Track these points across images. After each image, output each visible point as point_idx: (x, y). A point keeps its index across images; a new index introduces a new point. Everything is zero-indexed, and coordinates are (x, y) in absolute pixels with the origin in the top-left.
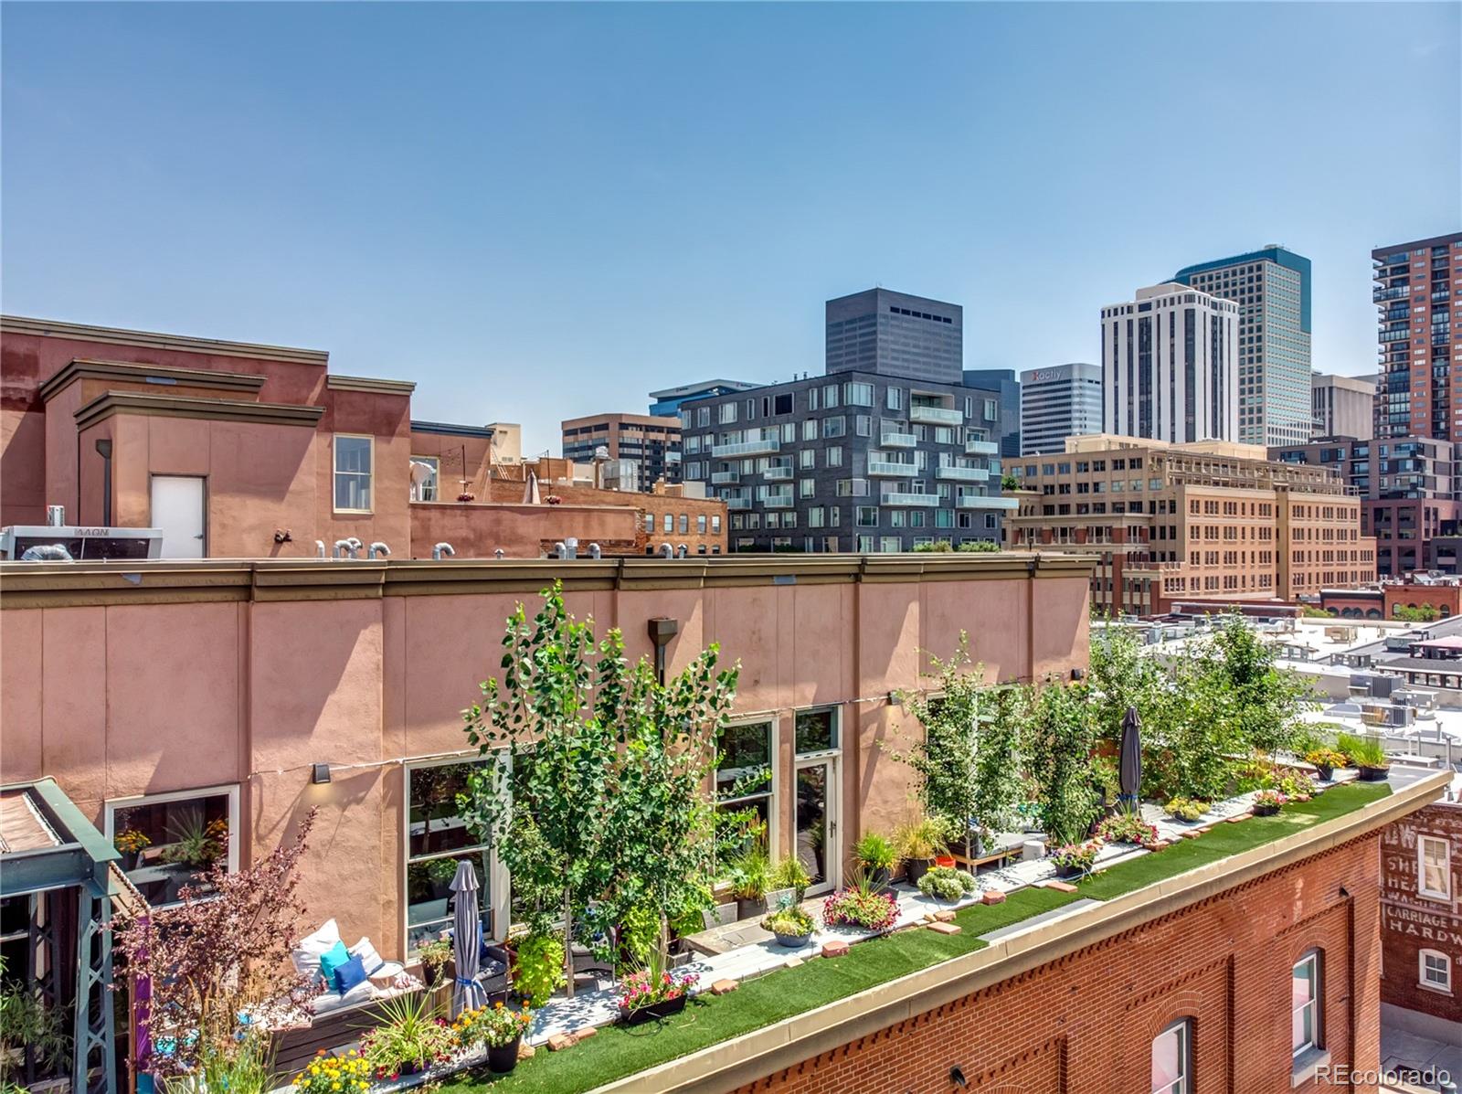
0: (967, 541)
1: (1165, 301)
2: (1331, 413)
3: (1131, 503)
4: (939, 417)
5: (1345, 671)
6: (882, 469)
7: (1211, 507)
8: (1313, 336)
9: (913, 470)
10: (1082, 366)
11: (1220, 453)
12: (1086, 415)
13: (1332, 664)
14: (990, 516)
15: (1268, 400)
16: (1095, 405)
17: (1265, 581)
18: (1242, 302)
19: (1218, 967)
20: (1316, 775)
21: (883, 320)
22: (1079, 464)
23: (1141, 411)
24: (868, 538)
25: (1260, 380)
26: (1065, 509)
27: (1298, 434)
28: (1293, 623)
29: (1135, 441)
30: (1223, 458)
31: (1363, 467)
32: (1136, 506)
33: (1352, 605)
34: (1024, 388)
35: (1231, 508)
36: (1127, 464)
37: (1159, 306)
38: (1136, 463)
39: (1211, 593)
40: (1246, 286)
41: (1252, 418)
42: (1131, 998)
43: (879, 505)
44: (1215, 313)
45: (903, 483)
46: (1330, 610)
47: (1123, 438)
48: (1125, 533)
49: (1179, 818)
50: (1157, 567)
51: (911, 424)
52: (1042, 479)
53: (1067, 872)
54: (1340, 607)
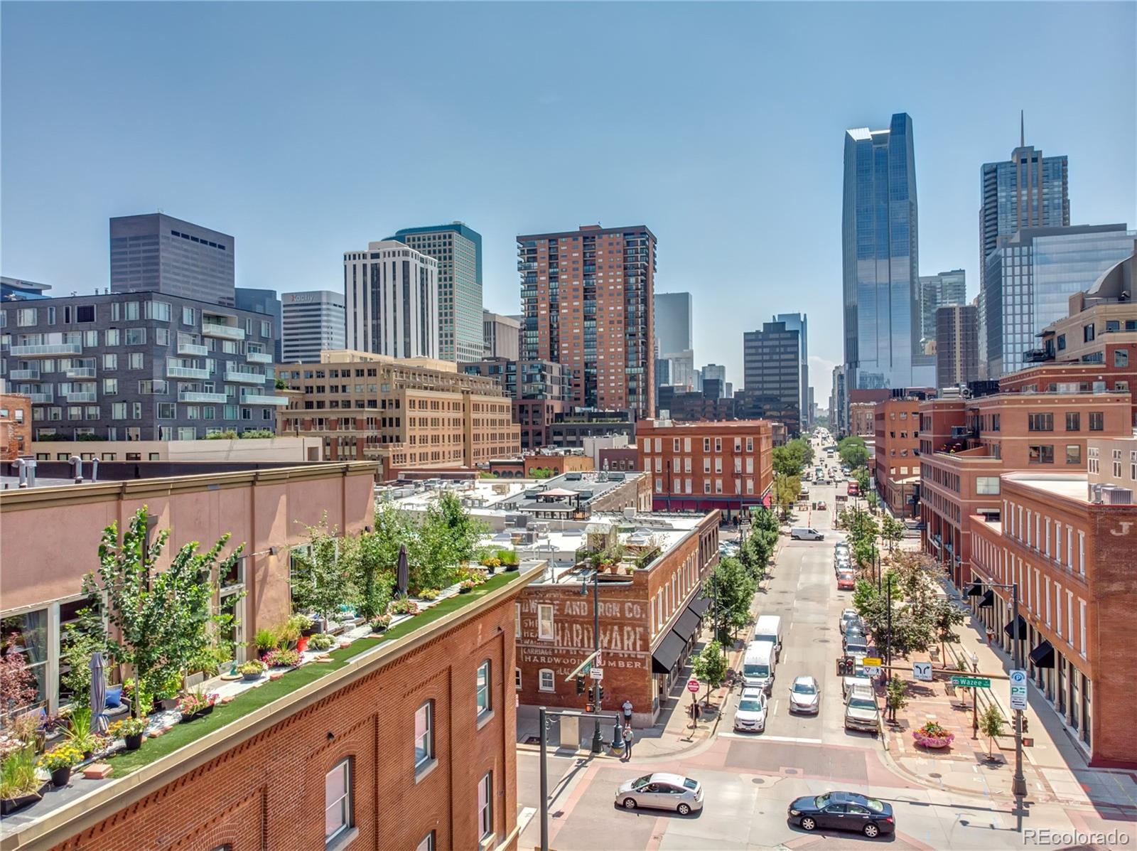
0: (248, 429)
1: (389, 253)
2: (494, 339)
3: (369, 401)
4: (225, 332)
5: (503, 513)
6: (179, 371)
7: (423, 404)
8: (483, 287)
9: (205, 374)
10: (328, 293)
11: (428, 367)
12: (332, 330)
13: (496, 509)
14: (267, 411)
15: (457, 328)
16: (340, 323)
17: (456, 454)
18: (440, 259)
19: (445, 673)
20: (487, 571)
21: (164, 241)
22: (331, 371)
23: (373, 331)
24: (167, 428)
25: (451, 314)
26: (321, 405)
27: (476, 353)
28: (474, 483)
29: (370, 355)
30: (430, 371)
31: (513, 378)
32: (373, 403)
33: (507, 469)
34: (284, 306)
35: (435, 405)
36: (366, 373)
37: (385, 256)
38: (372, 373)
39: (423, 464)
40: (442, 248)
41: (447, 339)
42: (405, 692)
43: (176, 402)
44: (422, 265)
45: (196, 385)
46: (496, 473)
47: (360, 353)
48: (365, 423)
49: (426, 599)
50: (387, 447)
51: (203, 337)
52: (303, 382)
53: (378, 629)
54: (500, 471)
